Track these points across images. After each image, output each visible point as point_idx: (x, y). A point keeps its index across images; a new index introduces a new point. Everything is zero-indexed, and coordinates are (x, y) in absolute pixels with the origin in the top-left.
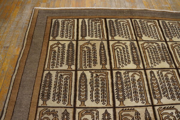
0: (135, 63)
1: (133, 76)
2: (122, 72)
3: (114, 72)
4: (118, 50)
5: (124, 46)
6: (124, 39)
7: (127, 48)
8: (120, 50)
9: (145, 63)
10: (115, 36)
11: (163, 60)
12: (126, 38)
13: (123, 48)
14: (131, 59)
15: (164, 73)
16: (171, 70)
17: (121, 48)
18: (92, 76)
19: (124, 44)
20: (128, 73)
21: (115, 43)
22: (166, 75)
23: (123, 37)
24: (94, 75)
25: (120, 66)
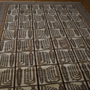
0: (65, 67)
1: (65, 60)
3: (76, 62)
4: (77, 74)
5: (73, 77)
6: (74, 83)
7: (71, 76)
8: (75, 74)
9: (58, 67)
10: (82, 86)
11: (44, 70)
12: (72, 85)
13: (73, 76)
14: (67, 69)
15: (46, 63)
16: (40, 65)
17: (75, 76)
19: (73, 79)
20: (68, 62)
21: (80, 79)
22: (45, 62)
23: (75, 85)
25: (73, 65)
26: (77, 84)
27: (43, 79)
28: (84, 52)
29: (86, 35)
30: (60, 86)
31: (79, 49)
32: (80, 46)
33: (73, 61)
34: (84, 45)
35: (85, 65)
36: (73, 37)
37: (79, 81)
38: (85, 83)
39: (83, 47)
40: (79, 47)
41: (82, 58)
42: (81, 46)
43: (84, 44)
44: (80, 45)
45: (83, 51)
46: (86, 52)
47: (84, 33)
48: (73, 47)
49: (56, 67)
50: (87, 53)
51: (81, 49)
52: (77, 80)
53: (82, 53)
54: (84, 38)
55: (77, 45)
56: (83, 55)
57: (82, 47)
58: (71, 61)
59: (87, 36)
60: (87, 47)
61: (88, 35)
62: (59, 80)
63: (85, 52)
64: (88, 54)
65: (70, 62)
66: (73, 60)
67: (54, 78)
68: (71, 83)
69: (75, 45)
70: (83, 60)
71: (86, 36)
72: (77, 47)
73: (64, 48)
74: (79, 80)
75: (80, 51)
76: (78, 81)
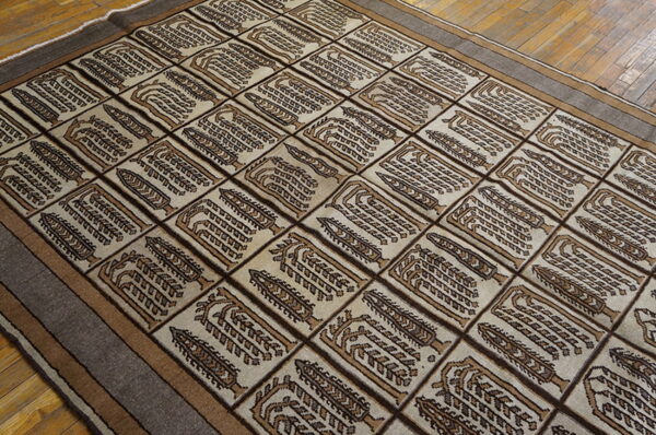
0: (204, 100)
1: (217, 119)
2: (194, 125)
3: (179, 133)
5: (159, 87)
9: (224, 90)
14: (192, 98)
15: (272, 84)
16: (280, 73)
18: (143, 164)
19: (155, 83)
20: (205, 120)
21: (135, 92)
22: (277, 86)
24: (145, 160)
25: (181, 119)
26: (138, 79)
27: (238, 50)
28: (171, 188)
29: (217, 308)
30: (179, 55)
31: (201, 189)
32: (207, 212)
33: (191, 129)
34: (191, 226)
35: (139, 137)
36: (273, 246)
37: (136, 88)
38: (116, 90)
39: (190, 215)
40: (210, 202)
41: (163, 159)
42: (202, 209)
43: (195, 234)
44: (208, 217)
45: (176, 191)
46: (161, 194)
47: (234, 317)
48: (229, 185)
49: (230, 88)
50: (155, 189)
51: (190, 197)
52: (143, 87)
53: (179, 179)
54: (217, 278)
55: (220, 203)
56: (169, 171)
57: (193, 207)
58: (196, 127)
59: (206, 307)
60: (171, 223)
61: (203, 319)
62: (194, 62)
63: (165, 190)
64: (149, 185)
65: (197, 121)
66: (192, 133)
67: (209, 62)
68: (154, 72)
69: (227, 201)
70: (156, 153)
71: (212, 301)
72: (215, 196)
73: (262, 159)
74: (138, 90)
75: (190, 188)
76: (140, 86)
